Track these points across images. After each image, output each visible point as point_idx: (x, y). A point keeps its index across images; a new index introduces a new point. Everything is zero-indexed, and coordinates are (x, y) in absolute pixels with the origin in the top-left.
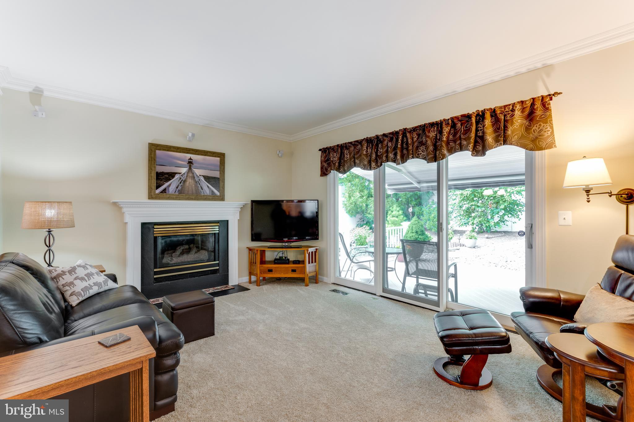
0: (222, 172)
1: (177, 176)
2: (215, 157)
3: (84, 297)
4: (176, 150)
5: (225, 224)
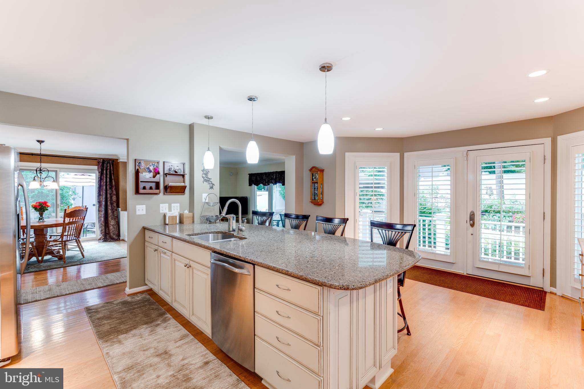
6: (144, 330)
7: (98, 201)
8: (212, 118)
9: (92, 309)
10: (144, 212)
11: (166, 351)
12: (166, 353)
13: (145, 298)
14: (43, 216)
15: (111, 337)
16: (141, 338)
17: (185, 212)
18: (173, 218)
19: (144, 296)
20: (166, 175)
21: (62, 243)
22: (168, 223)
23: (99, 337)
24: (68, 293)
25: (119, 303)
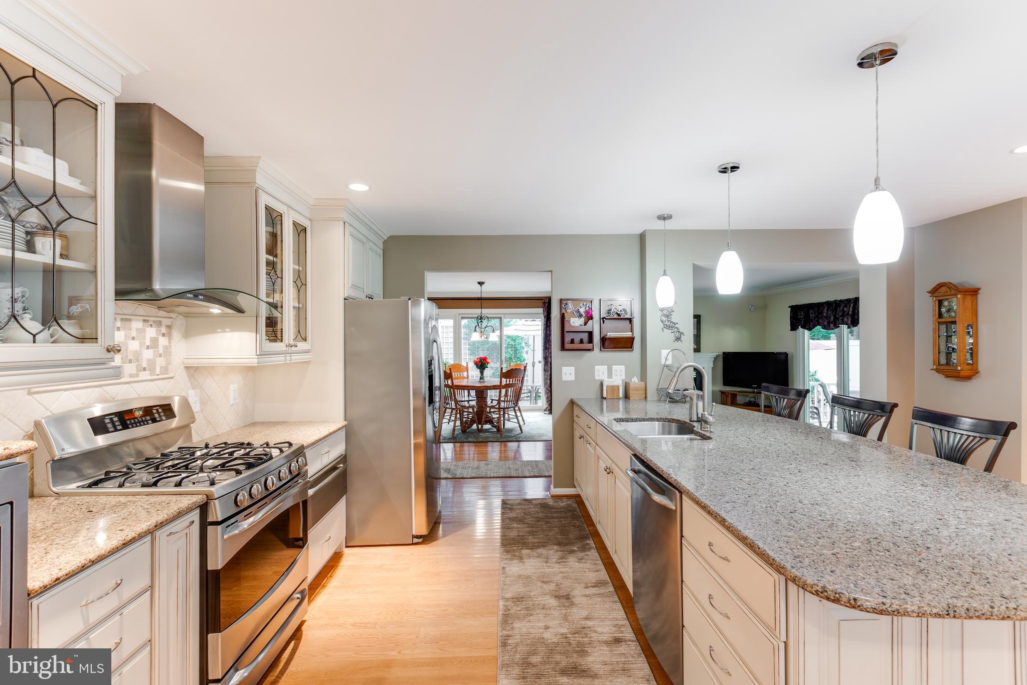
6: (553, 552)
7: (544, 357)
8: (670, 217)
9: (507, 504)
10: (572, 378)
11: (568, 595)
12: (567, 597)
13: (569, 506)
14: (484, 375)
15: (514, 548)
16: (546, 562)
17: (633, 381)
18: (614, 389)
19: (570, 502)
20: (603, 319)
21: (499, 411)
22: (605, 397)
23: (503, 543)
24: (492, 476)
25: (537, 505)
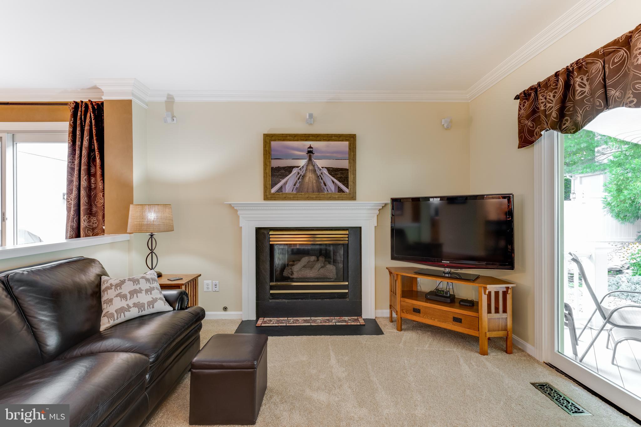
0: (351, 161)
1: (295, 171)
2: (342, 141)
3: (116, 321)
4: (293, 139)
5: (357, 232)
